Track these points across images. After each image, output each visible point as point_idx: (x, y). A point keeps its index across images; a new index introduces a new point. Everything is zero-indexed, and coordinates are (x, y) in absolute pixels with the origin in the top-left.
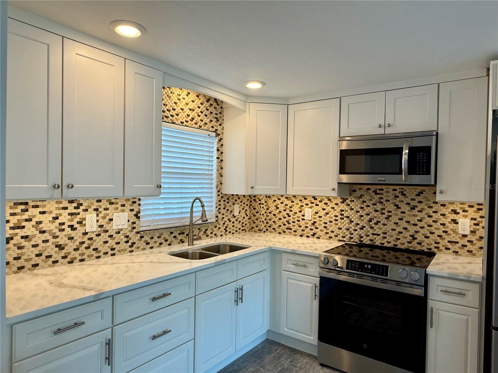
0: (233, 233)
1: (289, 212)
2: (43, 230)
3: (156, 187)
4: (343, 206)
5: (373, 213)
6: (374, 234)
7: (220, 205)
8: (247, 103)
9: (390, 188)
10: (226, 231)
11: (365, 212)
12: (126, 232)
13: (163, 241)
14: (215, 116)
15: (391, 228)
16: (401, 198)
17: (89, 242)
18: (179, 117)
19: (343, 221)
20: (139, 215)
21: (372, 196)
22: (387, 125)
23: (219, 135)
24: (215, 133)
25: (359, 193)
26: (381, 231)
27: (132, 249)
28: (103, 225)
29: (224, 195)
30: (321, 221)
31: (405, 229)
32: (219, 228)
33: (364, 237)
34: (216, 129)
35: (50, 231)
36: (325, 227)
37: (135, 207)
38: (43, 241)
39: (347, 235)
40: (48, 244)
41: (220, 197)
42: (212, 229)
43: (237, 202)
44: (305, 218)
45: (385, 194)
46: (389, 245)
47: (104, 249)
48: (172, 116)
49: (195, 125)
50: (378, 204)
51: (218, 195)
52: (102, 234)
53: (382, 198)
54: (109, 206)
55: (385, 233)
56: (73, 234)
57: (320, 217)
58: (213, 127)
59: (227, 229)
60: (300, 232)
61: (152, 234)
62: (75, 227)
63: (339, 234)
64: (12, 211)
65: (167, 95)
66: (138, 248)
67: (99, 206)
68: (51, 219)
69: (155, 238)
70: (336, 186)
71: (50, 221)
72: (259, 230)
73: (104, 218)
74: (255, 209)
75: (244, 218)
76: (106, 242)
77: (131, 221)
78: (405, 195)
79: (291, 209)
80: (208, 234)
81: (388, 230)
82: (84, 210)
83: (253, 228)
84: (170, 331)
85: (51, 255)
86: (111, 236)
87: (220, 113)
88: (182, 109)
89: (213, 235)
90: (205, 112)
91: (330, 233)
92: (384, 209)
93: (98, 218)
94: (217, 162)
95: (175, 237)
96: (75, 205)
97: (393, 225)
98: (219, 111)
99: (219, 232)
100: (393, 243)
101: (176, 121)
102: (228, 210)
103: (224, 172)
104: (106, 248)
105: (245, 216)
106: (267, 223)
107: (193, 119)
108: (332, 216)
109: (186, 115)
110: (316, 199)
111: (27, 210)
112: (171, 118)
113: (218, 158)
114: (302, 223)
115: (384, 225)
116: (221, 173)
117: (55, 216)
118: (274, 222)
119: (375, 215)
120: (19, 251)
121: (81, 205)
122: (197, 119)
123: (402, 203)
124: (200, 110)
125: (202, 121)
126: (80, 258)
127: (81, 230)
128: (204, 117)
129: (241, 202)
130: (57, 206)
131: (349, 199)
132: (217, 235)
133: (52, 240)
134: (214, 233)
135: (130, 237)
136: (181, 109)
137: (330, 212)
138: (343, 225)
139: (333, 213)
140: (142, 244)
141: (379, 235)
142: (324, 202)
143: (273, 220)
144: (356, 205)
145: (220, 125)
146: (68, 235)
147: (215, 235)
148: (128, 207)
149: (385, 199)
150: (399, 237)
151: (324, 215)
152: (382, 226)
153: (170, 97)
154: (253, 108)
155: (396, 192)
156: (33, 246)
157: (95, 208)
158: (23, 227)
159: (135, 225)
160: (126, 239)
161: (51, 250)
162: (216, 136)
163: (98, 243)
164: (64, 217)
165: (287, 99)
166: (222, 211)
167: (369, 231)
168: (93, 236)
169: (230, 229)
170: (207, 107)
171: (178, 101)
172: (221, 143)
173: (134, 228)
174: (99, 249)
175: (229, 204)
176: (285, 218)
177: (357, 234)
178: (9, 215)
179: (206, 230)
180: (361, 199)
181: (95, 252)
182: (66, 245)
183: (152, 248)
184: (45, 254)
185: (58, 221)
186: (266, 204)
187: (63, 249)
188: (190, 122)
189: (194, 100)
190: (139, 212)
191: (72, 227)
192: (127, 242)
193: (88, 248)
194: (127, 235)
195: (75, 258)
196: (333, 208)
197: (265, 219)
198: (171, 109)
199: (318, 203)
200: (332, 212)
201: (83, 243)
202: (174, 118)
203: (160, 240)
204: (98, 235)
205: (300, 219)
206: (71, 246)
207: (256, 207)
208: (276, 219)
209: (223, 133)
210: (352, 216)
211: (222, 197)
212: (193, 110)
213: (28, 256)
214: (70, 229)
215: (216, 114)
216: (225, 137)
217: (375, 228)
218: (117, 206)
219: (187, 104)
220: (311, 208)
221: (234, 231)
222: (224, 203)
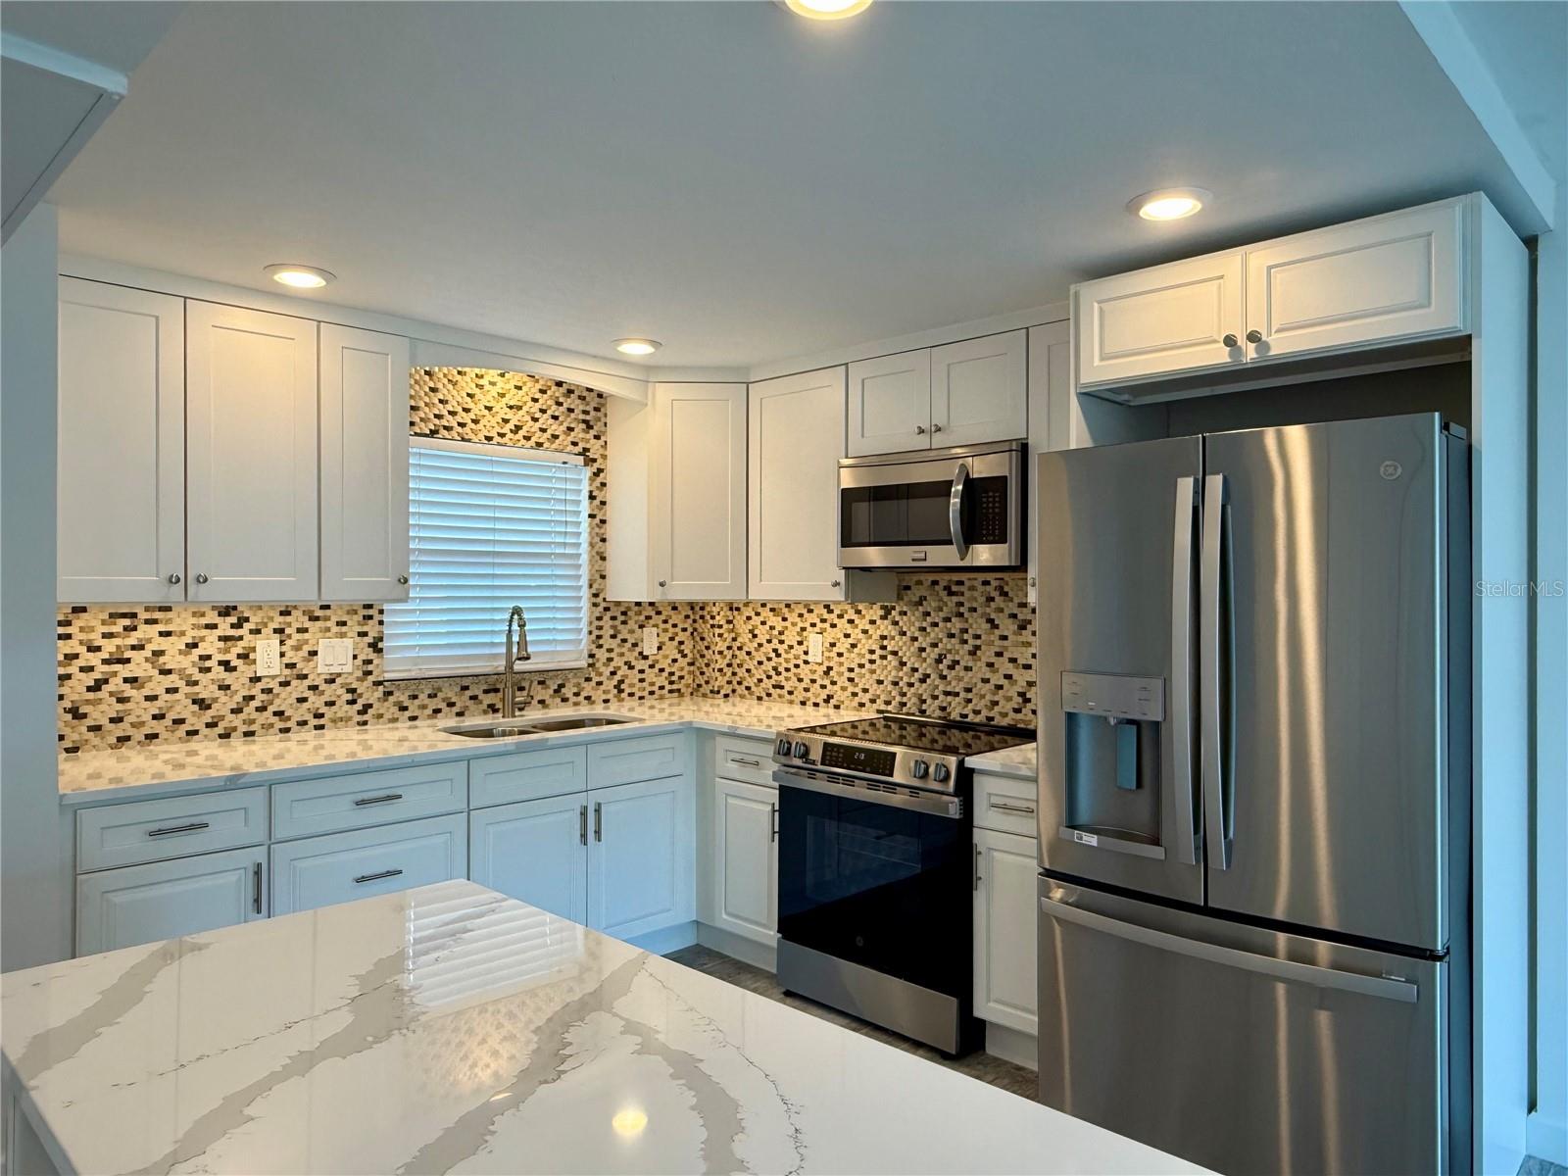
0: (641, 698)
1: (778, 646)
2: (167, 667)
3: (397, 582)
4: (885, 627)
5: (945, 640)
6: (947, 693)
7: (600, 628)
8: (650, 384)
9: (975, 579)
10: (621, 691)
11: (928, 640)
12: (348, 681)
13: (443, 706)
14: (582, 417)
15: (980, 676)
16: (999, 601)
17: (264, 697)
18: (480, 426)
19: (885, 662)
20: (380, 645)
21: (941, 600)
22: (933, 429)
23: (594, 460)
24: (582, 457)
25: (914, 594)
26: (962, 685)
27: (365, 717)
28: (295, 664)
29: (611, 606)
30: (841, 664)
31: (1008, 677)
32: (599, 683)
33: (929, 701)
34: (584, 448)
35: (180, 670)
36: (851, 680)
37: (372, 629)
38: (166, 689)
39: (894, 698)
40: (177, 696)
41: (601, 609)
42: (578, 685)
43: (651, 622)
44: (809, 658)
45: (967, 594)
46: (978, 719)
47: (298, 713)
48: (462, 425)
49: (523, 442)
50: (953, 620)
51: (595, 605)
52: (294, 683)
53: (962, 604)
54: (308, 624)
55: (969, 690)
56: (229, 678)
57: (840, 655)
58: (575, 444)
59: (623, 686)
60: (799, 695)
61: (414, 687)
62: (232, 664)
63: (879, 696)
64: (106, 629)
65: (449, 380)
66: (380, 716)
67: (285, 623)
68: (184, 647)
69: (423, 698)
70: (841, 576)
71: (180, 650)
72: (712, 692)
73: (297, 648)
74: (702, 639)
75: (675, 661)
76: (302, 700)
77: (361, 658)
78: (1006, 594)
79: (783, 637)
80: (567, 696)
81: (974, 680)
82: (251, 632)
83: (699, 686)
84: (400, 872)
85: (184, 719)
86: (314, 688)
87: (597, 409)
88: (489, 409)
89: (581, 698)
90: (554, 410)
91: (861, 694)
92: (966, 631)
93: (284, 648)
94: (590, 524)
95: (474, 698)
96: (233, 620)
97: (985, 669)
98: (593, 404)
99: (600, 692)
100: (985, 713)
101: (471, 436)
102: (624, 641)
103: (610, 549)
104: (302, 712)
105: (678, 656)
106: (734, 674)
107: (518, 428)
108: (863, 652)
109: (500, 421)
110: (830, 611)
111: (135, 629)
112: (460, 429)
113: (592, 516)
114: (804, 671)
115: (967, 669)
116: (602, 550)
117: (190, 641)
118: (748, 671)
119: (949, 647)
120: (120, 706)
121: (247, 620)
122: (530, 427)
123: (1001, 614)
124: (538, 406)
125: (543, 430)
126: (245, 728)
127: (244, 670)
128: (551, 421)
129: (665, 622)
130: (194, 620)
131: (898, 609)
132: (593, 698)
133: (185, 689)
134: (584, 694)
135: (359, 691)
136: (486, 408)
137: (859, 641)
138: (885, 672)
139: (866, 644)
140: (389, 709)
141: (957, 694)
142: (846, 617)
143: (746, 666)
144: (911, 623)
145: (597, 437)
146: (218, 680)
147: (588, 698)
148: (353, 627)
149: (967, 605)
150: (996, 698)
151: (849, 651)
152: (962, 673)
153: (455, 384)
154: (663, 394)
155: (988, 588)
156: (148, 698)
157: (277, 626)
158: (128, 661)
159: (370, 668)
160: (349, 697)
161: (184, 708)
162: (586, 464)
163: (285, 700)
164: (211, 645)
165: (747, 369)
166: (607, 642)
167: (937, 687)
168: (274, 684)
169: (632, 685)
170: (558, 398)
171: (477, 391)
172: (599, 480)
173: (370, 673)
174: (286, 714)
175: (628, 627)
176: (769, 659)
177: (915, 694)
178: (100, 636)
179: (561, 686)
180: (920, 608)
181: (277, 718)
182: (215, 700)
183: (413, 718)
184: (171, 716)
185: (196, 652)
186: (731, 626)
187: (209, 707)
188: (510, 435)
189: (520, 384)
190: (381, 639)
191: (226, 665)
192: (353, 702)
193: (261, 709)
194: (353, 686)
195: (235, 729)
196: (865, 632)
197: (729, 665)
198: (459, 409)
199: (836, 621)
200: (863, 641)
201: (252, 698)
202: (467, 429)
203: (433, 704)
204: (285, 684)
205: (800, 662)
206: (224, 704)
207: (705, 635)
208: (751, 664)
209: (604, 457)
210: (904, 648)
211: (607, 609)
212: (520, 408)
213: (138, 717)
214: (222, 668)
215: (586, 412)
216: (610, 466)
217: (949, 678)
218: (328, 624)
219: (502, 395)
220: (821, 633)
221: (645, 694)
222: (611, 623)
